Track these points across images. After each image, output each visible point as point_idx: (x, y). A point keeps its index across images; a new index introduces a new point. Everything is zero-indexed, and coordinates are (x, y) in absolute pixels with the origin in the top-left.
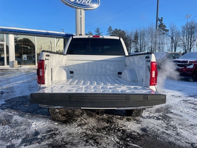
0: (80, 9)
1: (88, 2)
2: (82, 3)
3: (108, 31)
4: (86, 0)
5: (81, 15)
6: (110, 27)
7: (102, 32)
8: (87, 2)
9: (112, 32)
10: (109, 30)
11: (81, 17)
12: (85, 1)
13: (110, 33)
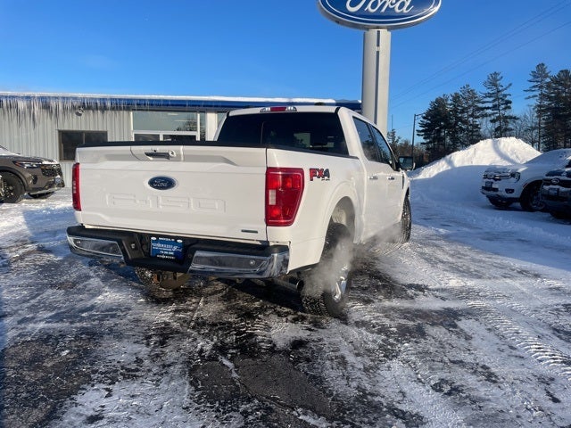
0: (378, 28)
1: (402, 5)
2: (383, 10)
3: (531, 78)
4: (394, 1)
5: (378, 45)
6: (541, 66)
7: (510, 85)
8: (398, 4)
9: (548, 80)
10: (534, 76)
11: (378, 52)
12: (392, 4)
13: (541, 87)
